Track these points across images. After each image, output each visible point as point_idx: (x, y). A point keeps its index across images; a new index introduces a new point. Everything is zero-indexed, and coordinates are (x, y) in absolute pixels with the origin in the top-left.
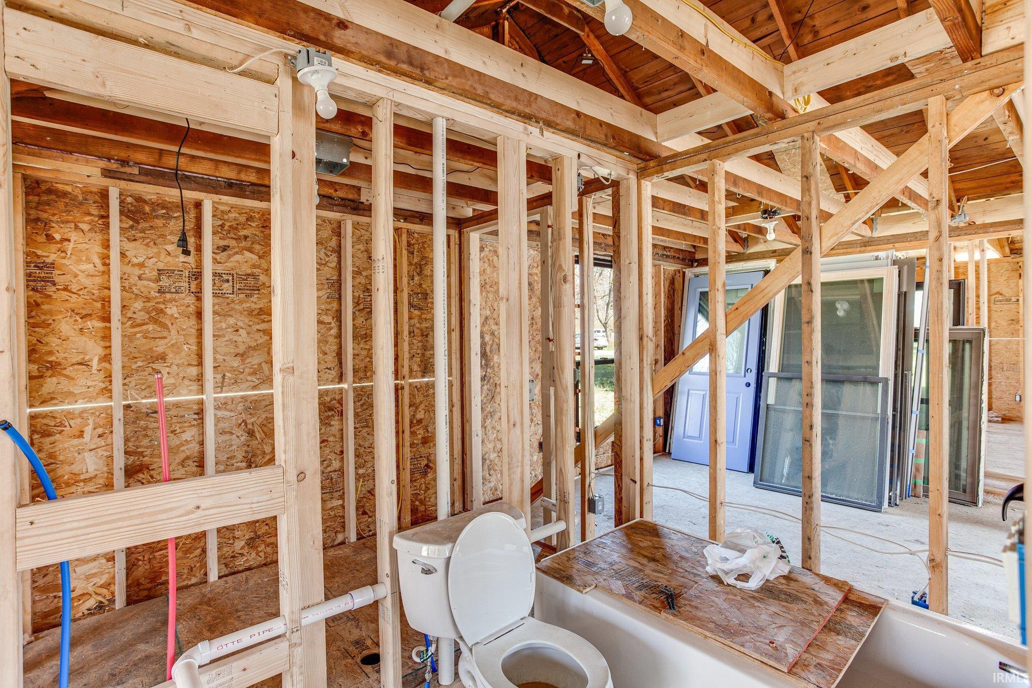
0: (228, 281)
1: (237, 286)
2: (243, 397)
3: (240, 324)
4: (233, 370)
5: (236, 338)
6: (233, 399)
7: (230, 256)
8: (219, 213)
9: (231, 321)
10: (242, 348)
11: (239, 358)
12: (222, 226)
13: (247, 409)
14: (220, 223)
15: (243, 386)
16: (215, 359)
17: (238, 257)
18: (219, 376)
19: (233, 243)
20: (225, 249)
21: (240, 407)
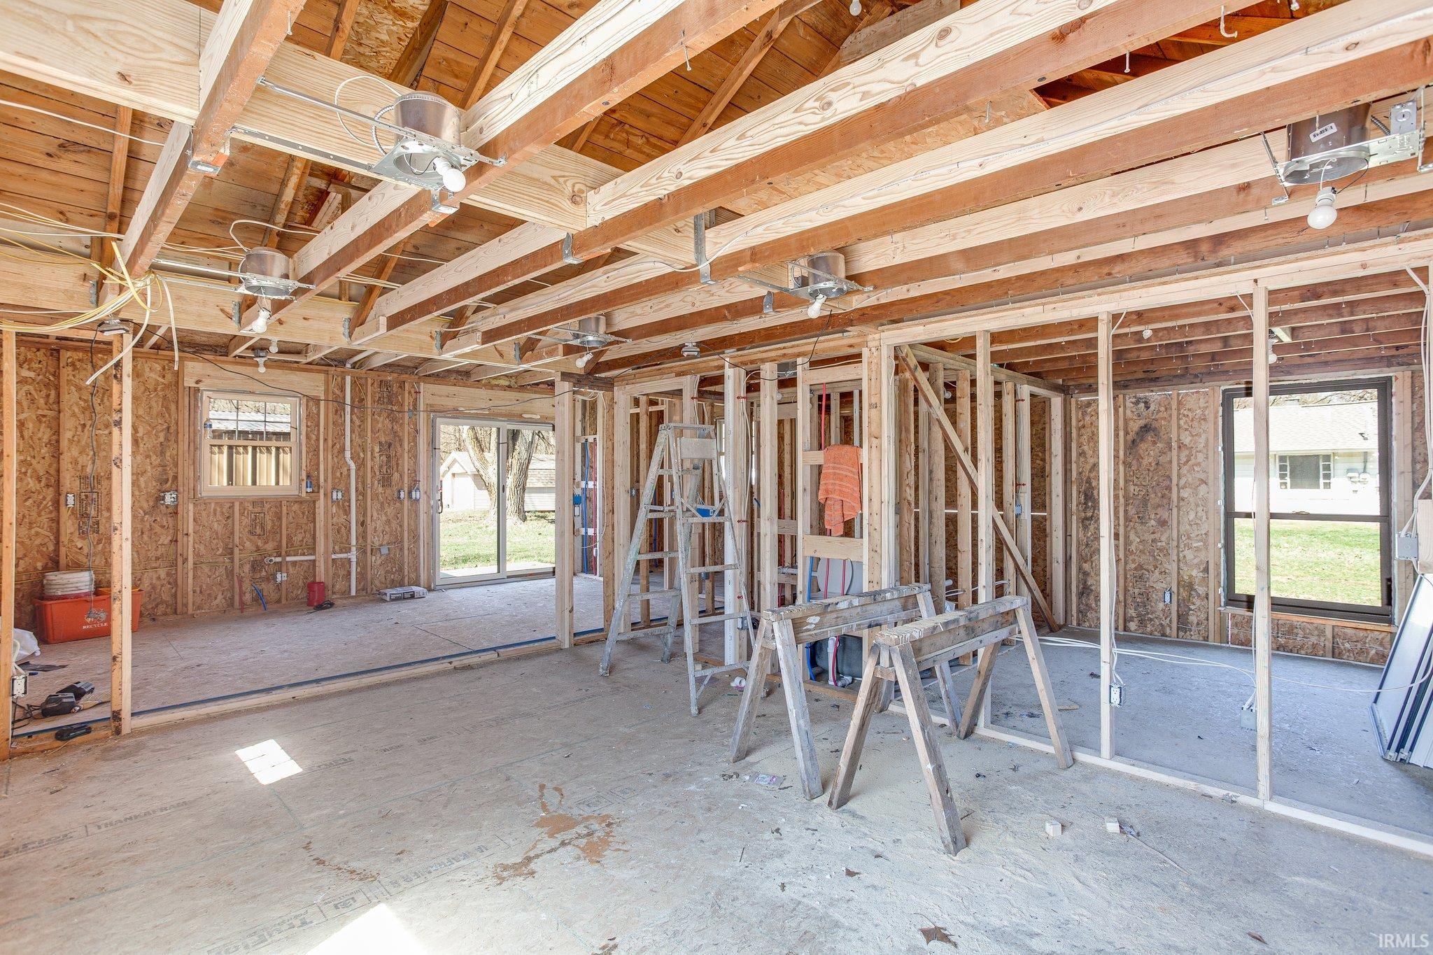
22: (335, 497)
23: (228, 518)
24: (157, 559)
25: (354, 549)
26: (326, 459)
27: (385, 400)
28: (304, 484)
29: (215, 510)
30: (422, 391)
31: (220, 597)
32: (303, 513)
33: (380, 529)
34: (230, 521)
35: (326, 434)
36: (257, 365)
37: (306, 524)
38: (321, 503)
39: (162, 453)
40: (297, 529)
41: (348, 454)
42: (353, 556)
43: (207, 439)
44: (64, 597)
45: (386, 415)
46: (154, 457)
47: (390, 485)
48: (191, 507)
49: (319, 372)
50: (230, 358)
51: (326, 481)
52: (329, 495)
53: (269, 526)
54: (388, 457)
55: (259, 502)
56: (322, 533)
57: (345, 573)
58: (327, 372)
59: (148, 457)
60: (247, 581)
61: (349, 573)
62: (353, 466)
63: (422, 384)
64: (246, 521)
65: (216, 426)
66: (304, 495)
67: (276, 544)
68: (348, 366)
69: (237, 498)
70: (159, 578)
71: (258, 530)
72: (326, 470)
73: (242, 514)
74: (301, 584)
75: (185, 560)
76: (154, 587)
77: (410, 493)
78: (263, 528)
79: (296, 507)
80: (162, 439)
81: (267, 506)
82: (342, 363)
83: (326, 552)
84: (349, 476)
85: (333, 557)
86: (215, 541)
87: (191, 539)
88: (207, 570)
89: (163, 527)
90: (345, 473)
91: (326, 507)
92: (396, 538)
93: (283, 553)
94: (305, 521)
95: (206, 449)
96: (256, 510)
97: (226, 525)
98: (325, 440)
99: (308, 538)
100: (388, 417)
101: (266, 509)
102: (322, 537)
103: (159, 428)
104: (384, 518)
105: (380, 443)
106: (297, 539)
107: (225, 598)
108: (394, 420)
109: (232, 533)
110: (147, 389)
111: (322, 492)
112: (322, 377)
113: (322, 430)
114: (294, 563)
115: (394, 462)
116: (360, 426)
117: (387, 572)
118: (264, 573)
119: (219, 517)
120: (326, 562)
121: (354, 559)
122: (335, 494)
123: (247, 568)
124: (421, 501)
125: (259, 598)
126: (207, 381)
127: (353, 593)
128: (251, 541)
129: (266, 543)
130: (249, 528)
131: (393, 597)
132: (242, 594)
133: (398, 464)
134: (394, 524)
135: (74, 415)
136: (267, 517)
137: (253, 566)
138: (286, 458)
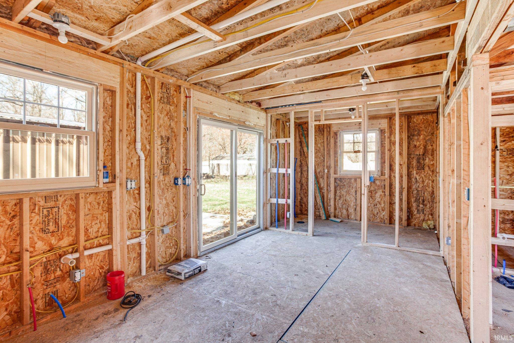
0: (505, 151)
1: (509, 153)
2: (510, 189)
3: (510, 165)
4: (507, 179)
5: (508, 169)
6: (506, 189)
7: (506, 143)
8: (502, 130)
9: (506, 164)
10: (510, 173)
11: (509, 176)
12: (503, 134)
13: (511, 193)
14: (502, 133)
15: (510, 185)
16: (500, 176)
17: (509, 143)
18: (501, 181)
19: (507, 139)
20: (504, 141)
21: (509, 192)
22: (129, 186)
23: (14, 217)
25: (144, 233)
26: (121, 149)
27: (166, 100)
28: (101, 175)
30: (192, 96)
32: (99, 204)
33: (161, 212)
34: (16, 221)
35: (121, 125)
37: (102, 214)
38: (117, 194)
41: (139, 145)
42: (143, 239)
45: (165, 113)
47: (168, 174)
49: (116, 63)
50: (15, 23)
51: (121, 171)
52: (125, 184)
53: (63, 221)
54: (167, 149)
56: (118, 222)
57: (136, 255)
58: (122, 65)
60: (39, 286)
61: (140, 255)
62: (143, 157)
63: (192, 90)
64: (36, 218)
66: (101, 185)
67: (71, 239)
68: (139, 63)
69: (27, 193)
71: (52, 227)
72: (121, 160)
73: (32, 211)
74: (97, 274)
77: (184, 179)
78: (57, 223)
79: (91, 198)
81: (61, 199)
82: (135, 59)
83: (122, 240)
84: (139, 166)
85: (128, 243)
90: (135, 163)
91: (122, 197)
92: (173, 218)
93: (81, 248)
94: (100, 211)
96: (49, 205)
97: (10, 227)
98: (121, 131)
99: (104, 228)
100: (167, 115)
101: (60, 203)
102: (118, 226)
104: (164, 202)
105: (162, 137)
106: (93, 231)
107: (9, 314)
108: (171, 118)
109: (20, 234)
111: (118, 181)
112: (117, 68)
113: (117, 121)
114: (91, 256)
115: (170, 155)
117: (167, 247)
118: (59, 273)
120: (121, 249)
121: (144, 242)
122: (129, 183)
123: (38, 272)
124: (191, 185)
127: (144, 273)
128: (42, 239)
129: (61, 240)
130: (41, 226)
131: (187, 275)
132: (33, 301)
133: (173, 156)
134: (172, 207)
136: (62, 212)
137: (45, 268)
138: (85, 149)
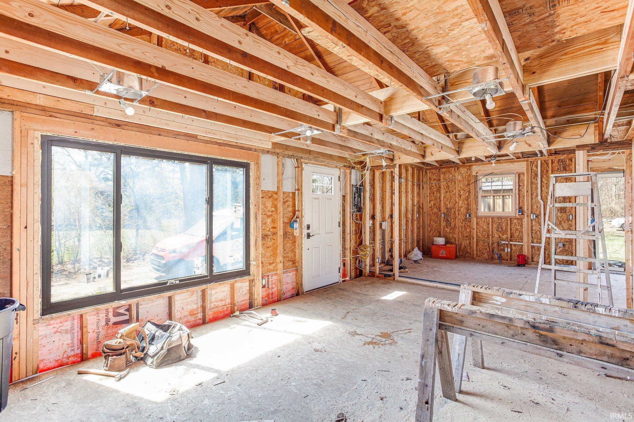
22: (532, 217)
24: (466, 237)
25: (542, 242)
26: (528, 200)
28: (518, 211)
29: (484, 221)
31: (486, 254)
32: (519, 224)
35: (528, 189)
36: (492, 163)
38: (525, 220)
39: (468, 200)
40: (516, 231)
41: (539, 197)
43: (480, 194)
44: (436, 245)
46: (465, 201)
48: (475, 219)
49: (524, 161)
51: (527, 210)
52: (529, 216)
55: (500, 218)
56: (526, 233)
58: (527, 161)
59: (464, 201)
62: (542, 202)
64: (495, 226)
65: (484, 189)
66: (517, 215)
67: (507, 236)
70: (467, 243)
71: (500, 230)
72: (528, 205)
73: (494, 223)
74: (517, 254)
75: (473, 238)
76: (465, 246)
78: (502, 229)
80: (467, 195)
83: (528, 242)
84: (540, 207)
85: (532, 244)
86: (484, 233)
87: (475, 230)
88: (481, 243)
89: (468, 226)
91: (528, 221)
93: (509, 240)
94: (519, 227)
95: (480, 197)
96: (499, 221)
97: (488, 227)
98: (527, 191)
99: (521, 235)
101: (503, 221)
102: (526, 235)
103: (467, 191)
106: (516, 235)
110: (463, 178)
111: (526, 215)
112: (524, 163)
113: (526, 187)
114: (515, 245)
116: (547, 184)
118: (502, 248)
119: (485, 223)
120: (528, 246)
122: (532, 215)
125: (500, 257)
126: (480, 172)
128: (497, 233)
129: (503, 235)
130: (497, 228)
135: (445, 189)
136: (503, 225)
137: (498, 244)
